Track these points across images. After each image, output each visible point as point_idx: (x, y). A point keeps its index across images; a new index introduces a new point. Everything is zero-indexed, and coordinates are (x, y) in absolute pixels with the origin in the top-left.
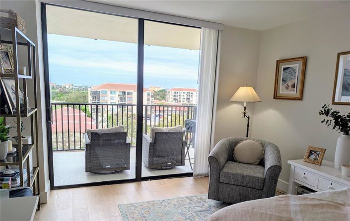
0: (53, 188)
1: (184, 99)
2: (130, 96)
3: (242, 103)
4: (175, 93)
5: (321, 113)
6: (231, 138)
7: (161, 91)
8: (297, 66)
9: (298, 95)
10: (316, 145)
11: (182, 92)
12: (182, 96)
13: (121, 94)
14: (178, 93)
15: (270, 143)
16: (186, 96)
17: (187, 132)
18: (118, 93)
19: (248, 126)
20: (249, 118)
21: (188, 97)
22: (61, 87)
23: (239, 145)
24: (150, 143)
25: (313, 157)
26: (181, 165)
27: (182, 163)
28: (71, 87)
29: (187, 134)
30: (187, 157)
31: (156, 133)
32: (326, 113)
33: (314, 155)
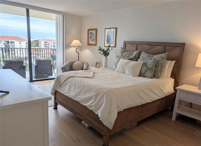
1: (52, 46)
2: (12, 44)
3: (75, 47)
4: (45, 42)
5: (99, 50)
6: (71, 61)
7: (35, 41)
8: (94, 32)
9: (95, 44)
10: (98, 61)
11: (50, 42)
12: (50, 44)
13: (6, 43)
14: (47, 42)
15: (85, 62)
16: (53, 44)
17: (53, 60)
18: (3, 42)
19: (79, 57)
20: (78, 53)
21: (54, 45)
23: (74, 64)
24: (35, 66)
25: (97, 65)
26: (51, 76)
27: (51, 75)
29: (53, 62)
30: (54, 73)
31: (38, 61)
32: (100, 50)
33: (98, 65)
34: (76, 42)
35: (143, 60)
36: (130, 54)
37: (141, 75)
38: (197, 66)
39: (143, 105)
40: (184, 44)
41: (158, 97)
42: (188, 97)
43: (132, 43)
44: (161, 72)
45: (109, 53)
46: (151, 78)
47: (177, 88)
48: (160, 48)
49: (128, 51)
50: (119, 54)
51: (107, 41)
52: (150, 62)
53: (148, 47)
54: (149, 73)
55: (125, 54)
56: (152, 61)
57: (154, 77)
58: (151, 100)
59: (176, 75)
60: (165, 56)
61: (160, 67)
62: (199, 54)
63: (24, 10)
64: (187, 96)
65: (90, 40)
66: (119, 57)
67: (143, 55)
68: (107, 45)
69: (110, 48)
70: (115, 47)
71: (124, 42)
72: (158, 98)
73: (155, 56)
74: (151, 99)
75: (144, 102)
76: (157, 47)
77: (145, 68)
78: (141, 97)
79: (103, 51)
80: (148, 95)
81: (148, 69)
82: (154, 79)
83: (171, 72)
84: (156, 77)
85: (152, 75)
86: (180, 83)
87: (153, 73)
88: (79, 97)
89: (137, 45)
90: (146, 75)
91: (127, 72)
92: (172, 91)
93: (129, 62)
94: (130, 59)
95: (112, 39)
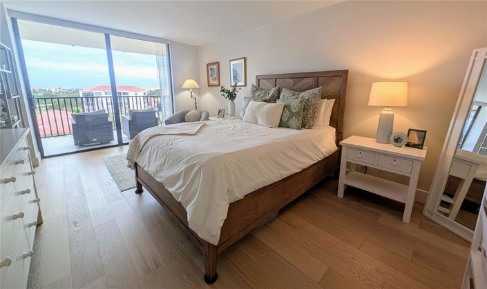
0: (43, 157)
3: (189, 89)
5: (221, 91)
8: (215, 67)
9: (218, 84)
15: (205, 111)
19: (196, 104)
20: (195, 99)
22: (45, 90)
23: (188, 113)
24: (129, 121)
28: (58, 90)
31: (133, 114)
32: (223, 91)
33: (221, 113)
34: (190, 83)
35: (284, 100)
36: (265, 93)
37: (282, 124)
38: (370, 104)
39: (285, 180)
40: (346, 72)
41: (313, 160)
42: (361, 158)
43: (268, 78)
44: (314, 118)
45: (235, 95)
46: (299, 129)
47: (341, 143)
48: (311, 81)
49: (262, 89)
50: (249, 94)
51: (234, 79)
52: (295, 103)
53: (291, 81)
54: (295, 121)
55: (258, 94)
56: (297, 101)
57: (303, 126)
58: (299, 168)
59: (337, 121)
60: (318, 93)
61: (311, 111)
62: (374, 84)
63: (102, 36)
64: (360, 156)
65: (211, 79)
66: (248, 99)
67: (284, 93)
68: (233, 84)
69: (237, 88)
70: (246, 85)
71: (257, 77)
72: (313, 162)
73: (303, 94)
74: (300, 165)
75: (286, 174)
76: (305, 81)
77: (287, 113)
78: (279, 165)
79: (228, 92)
80: (294, 159)
81: (292, 115)
82: (303, 131)
83: (330, 116)
84: (306, 127)
85: (299, 124)
86: (344, 134)
87: (301, 120)
88: (162, 174)
89: (276, 79)
90: (290, 123)
91: (260, 121)
92: (334, 148)
93: (262, 106)
94: (266, 101)
95: (240, 74)
